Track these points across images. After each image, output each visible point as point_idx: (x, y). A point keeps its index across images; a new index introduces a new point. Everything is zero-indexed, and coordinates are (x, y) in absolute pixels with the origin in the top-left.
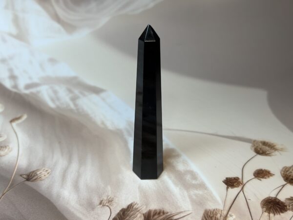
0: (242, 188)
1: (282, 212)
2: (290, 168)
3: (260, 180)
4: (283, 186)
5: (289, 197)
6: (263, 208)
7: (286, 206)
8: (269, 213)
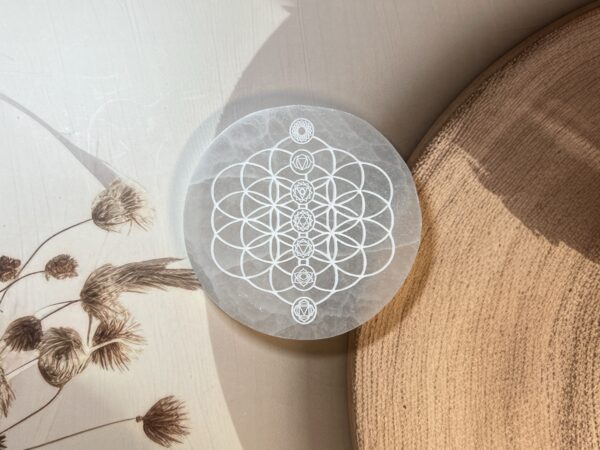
0: (8, 287)
1: (26, 349)
2: (115, 269)
3: (47, 279)
4: (71, 302)
5: (58, 326)
6: (7, 332)
7: (40, 341)
8: (8, 344)
